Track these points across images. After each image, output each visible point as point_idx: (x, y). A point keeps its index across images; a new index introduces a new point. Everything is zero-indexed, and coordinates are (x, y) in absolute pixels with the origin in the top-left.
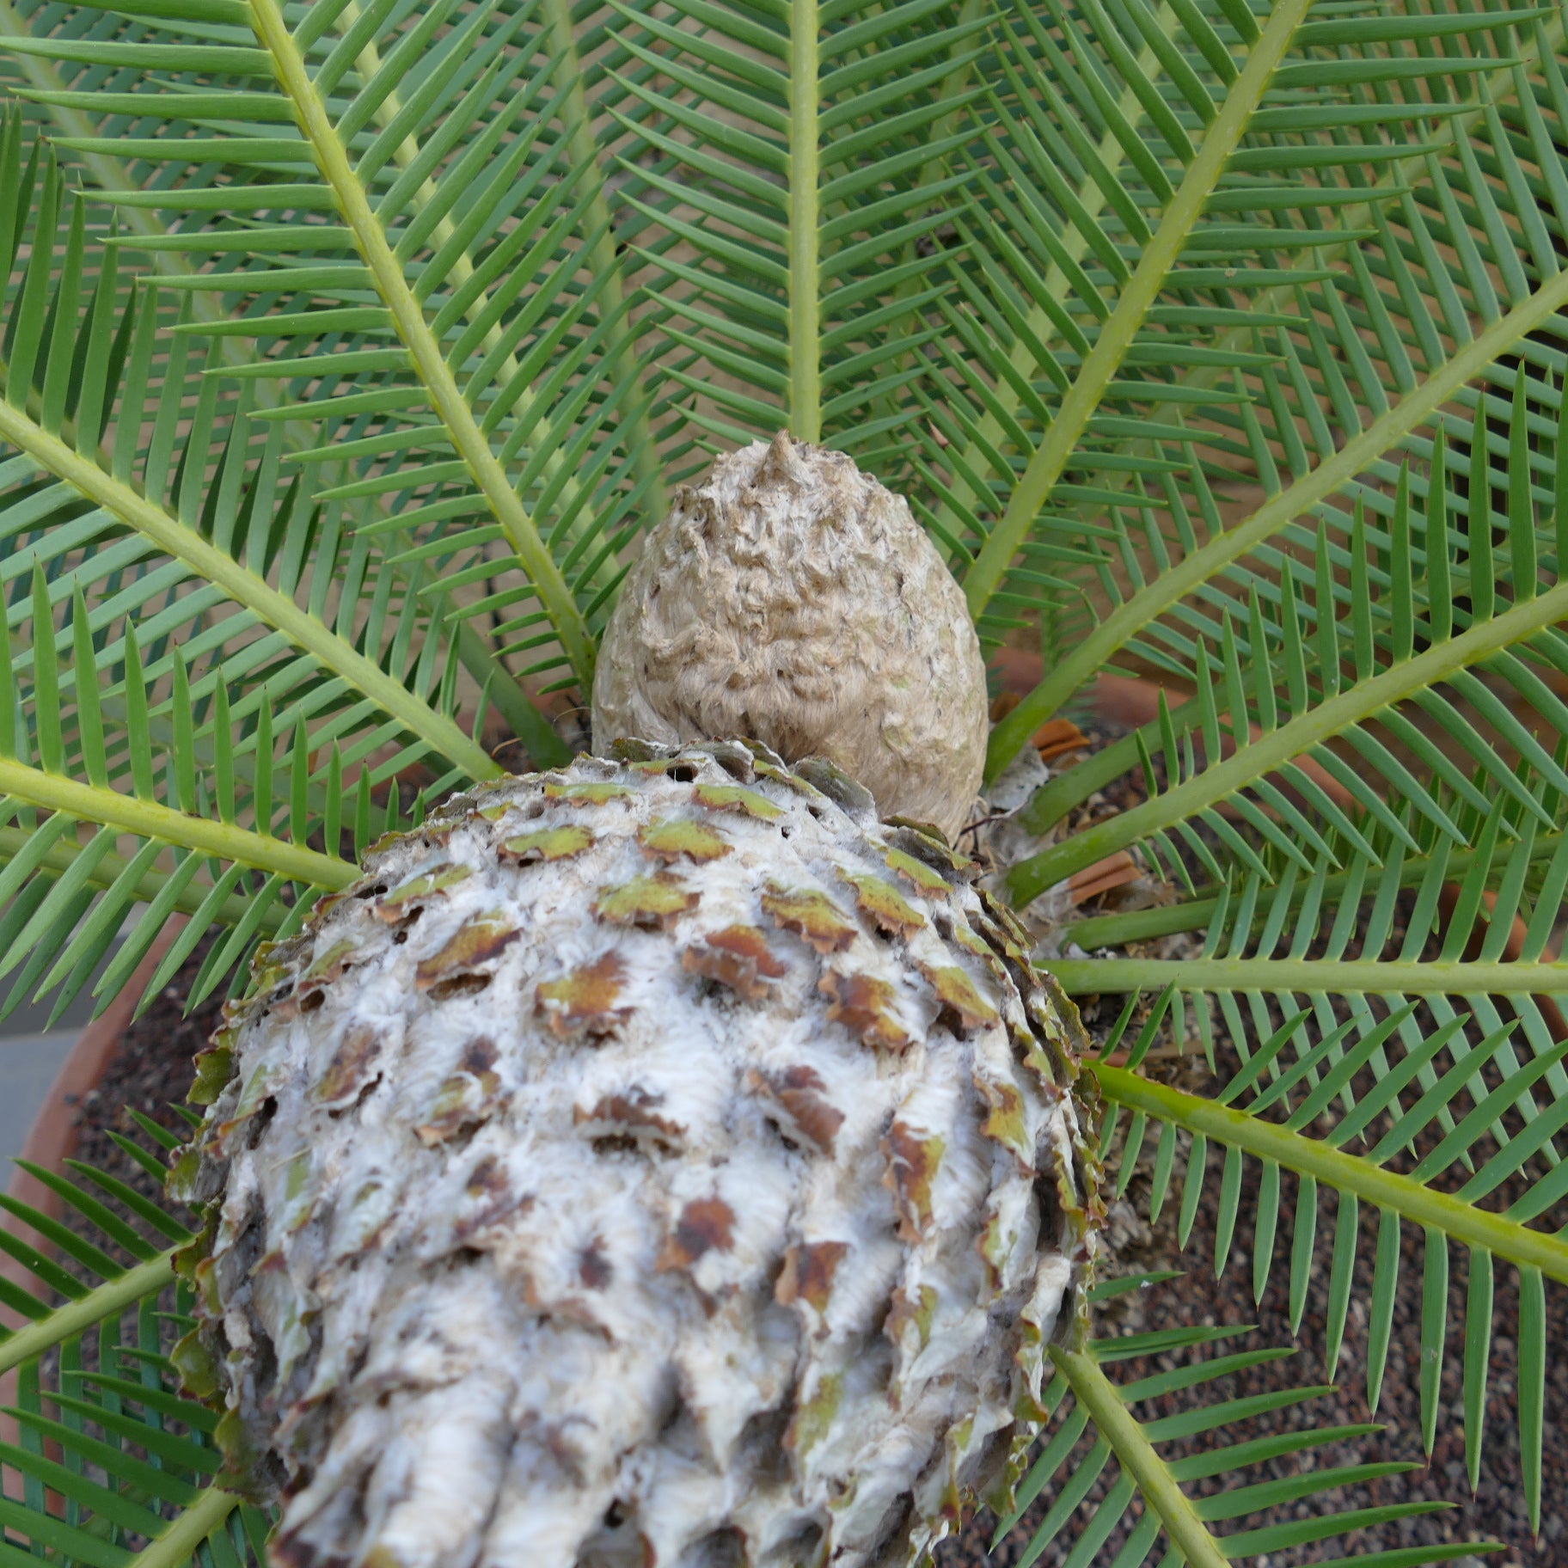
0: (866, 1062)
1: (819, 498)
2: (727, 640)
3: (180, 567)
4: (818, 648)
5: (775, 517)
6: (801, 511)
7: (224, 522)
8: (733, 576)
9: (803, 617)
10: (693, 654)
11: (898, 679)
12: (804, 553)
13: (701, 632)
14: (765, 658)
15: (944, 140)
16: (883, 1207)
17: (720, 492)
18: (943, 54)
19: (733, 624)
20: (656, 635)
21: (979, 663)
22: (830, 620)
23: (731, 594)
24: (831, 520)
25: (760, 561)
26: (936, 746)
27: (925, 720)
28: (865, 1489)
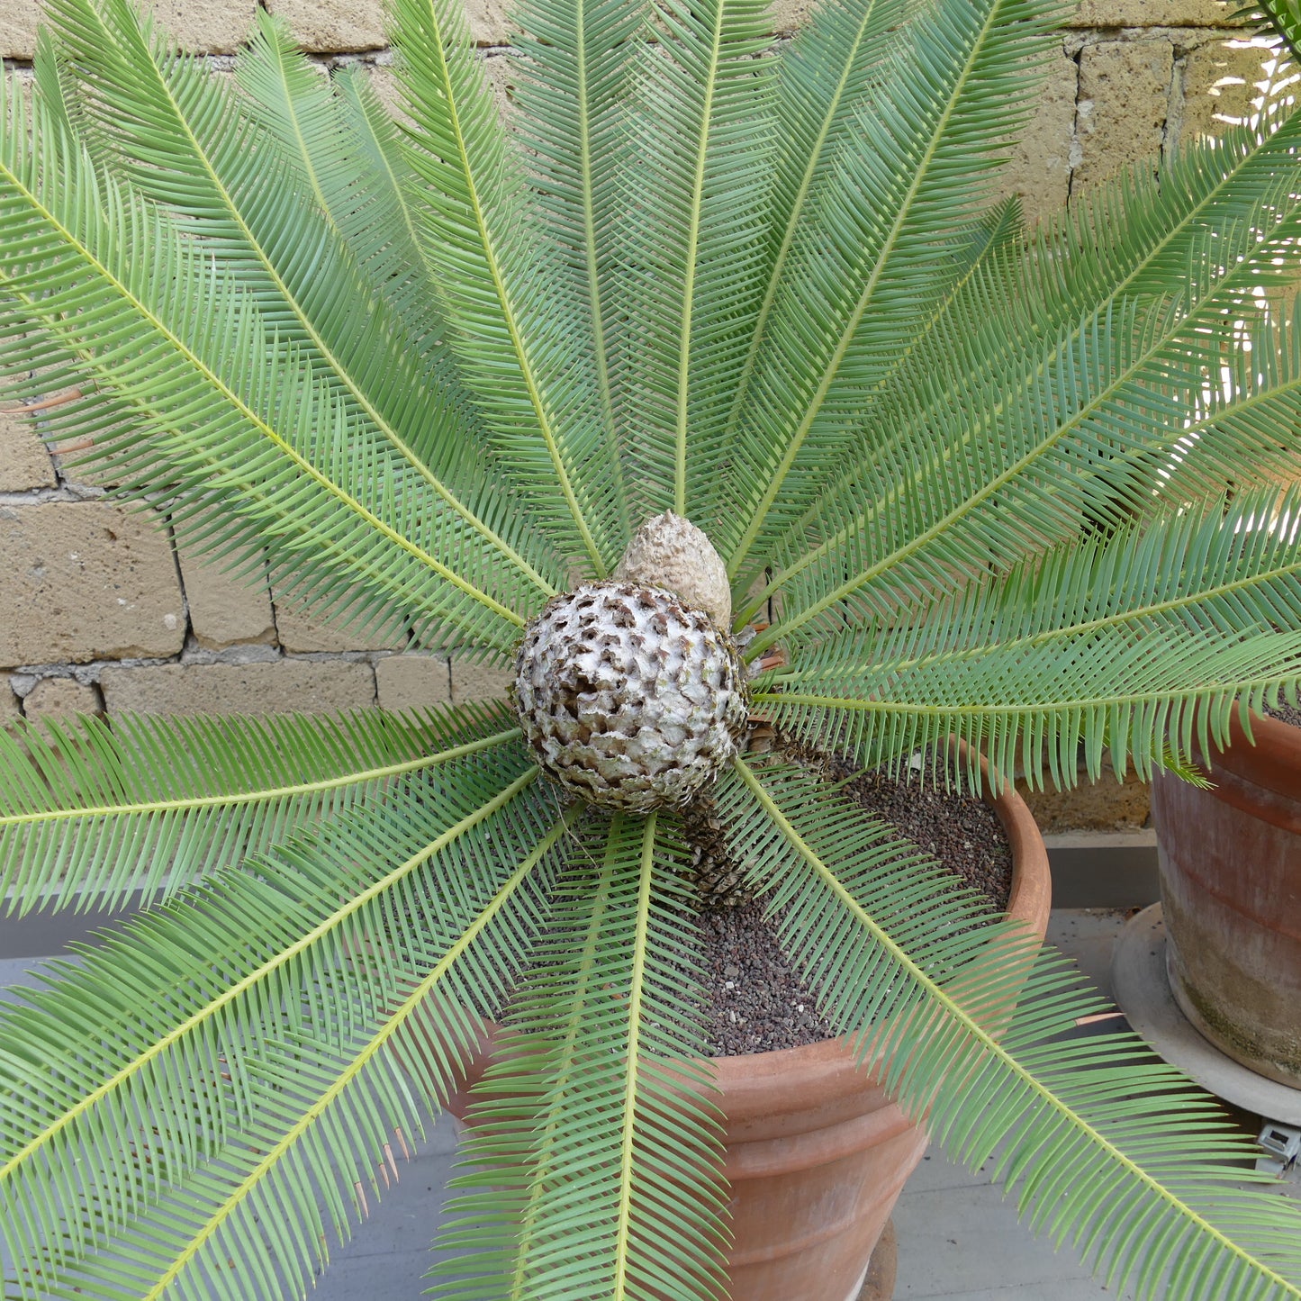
0: (678, 624)
1: (679, 528)
2: (651, 567)
3: (493, 545)
4: (677, 569)
5: (666, 532)
6: (674, 531)
7: (505, 532)
8: (653, 549)
9: (672, 560)
10: (641, 571)
11: (700, 579)
12: (674, 542)
13: (643, 564)
14: (661, 572)
15: (727, 434)
16: (679, 651)
17: (650, 527)
18: (728, 409)
19: (652, 562)
20: (630, 567)
21: (727, 583)
22: (680, 561)
23: (652, 553)
24: (682, 534)
25: (660, 545)
26: (711, 600)
27: (708, 592)
28: (673, 715)
